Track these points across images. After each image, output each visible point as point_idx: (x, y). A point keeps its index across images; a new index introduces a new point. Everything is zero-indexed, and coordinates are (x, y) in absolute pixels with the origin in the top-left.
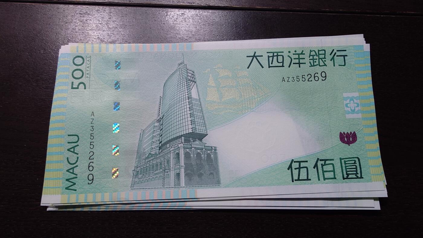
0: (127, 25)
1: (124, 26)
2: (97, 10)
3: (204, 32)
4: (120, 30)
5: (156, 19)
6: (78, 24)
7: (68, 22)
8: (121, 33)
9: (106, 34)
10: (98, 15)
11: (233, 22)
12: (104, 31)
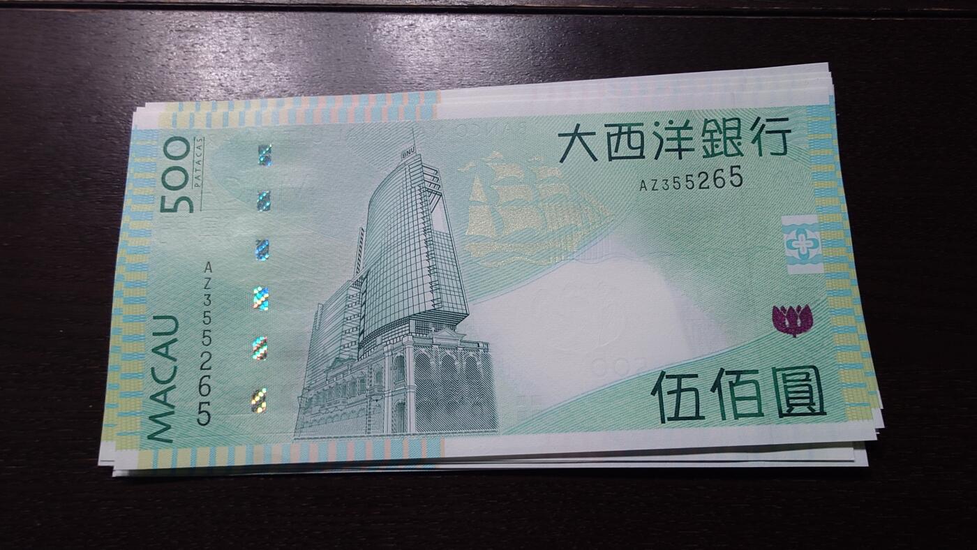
0: (284, 55)
1: (278, 57)
2: (217, 22)
3: (461, 65)
4: (268, 65)
5: (350, 40)
6: (175, 54)
7: (151, 50)
8: (272, 72)
9: (237, 76)
10: (219, 32)
11: (528, 41)
12: (232, 69)
